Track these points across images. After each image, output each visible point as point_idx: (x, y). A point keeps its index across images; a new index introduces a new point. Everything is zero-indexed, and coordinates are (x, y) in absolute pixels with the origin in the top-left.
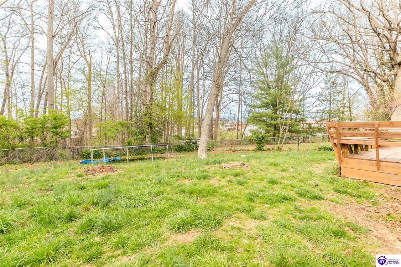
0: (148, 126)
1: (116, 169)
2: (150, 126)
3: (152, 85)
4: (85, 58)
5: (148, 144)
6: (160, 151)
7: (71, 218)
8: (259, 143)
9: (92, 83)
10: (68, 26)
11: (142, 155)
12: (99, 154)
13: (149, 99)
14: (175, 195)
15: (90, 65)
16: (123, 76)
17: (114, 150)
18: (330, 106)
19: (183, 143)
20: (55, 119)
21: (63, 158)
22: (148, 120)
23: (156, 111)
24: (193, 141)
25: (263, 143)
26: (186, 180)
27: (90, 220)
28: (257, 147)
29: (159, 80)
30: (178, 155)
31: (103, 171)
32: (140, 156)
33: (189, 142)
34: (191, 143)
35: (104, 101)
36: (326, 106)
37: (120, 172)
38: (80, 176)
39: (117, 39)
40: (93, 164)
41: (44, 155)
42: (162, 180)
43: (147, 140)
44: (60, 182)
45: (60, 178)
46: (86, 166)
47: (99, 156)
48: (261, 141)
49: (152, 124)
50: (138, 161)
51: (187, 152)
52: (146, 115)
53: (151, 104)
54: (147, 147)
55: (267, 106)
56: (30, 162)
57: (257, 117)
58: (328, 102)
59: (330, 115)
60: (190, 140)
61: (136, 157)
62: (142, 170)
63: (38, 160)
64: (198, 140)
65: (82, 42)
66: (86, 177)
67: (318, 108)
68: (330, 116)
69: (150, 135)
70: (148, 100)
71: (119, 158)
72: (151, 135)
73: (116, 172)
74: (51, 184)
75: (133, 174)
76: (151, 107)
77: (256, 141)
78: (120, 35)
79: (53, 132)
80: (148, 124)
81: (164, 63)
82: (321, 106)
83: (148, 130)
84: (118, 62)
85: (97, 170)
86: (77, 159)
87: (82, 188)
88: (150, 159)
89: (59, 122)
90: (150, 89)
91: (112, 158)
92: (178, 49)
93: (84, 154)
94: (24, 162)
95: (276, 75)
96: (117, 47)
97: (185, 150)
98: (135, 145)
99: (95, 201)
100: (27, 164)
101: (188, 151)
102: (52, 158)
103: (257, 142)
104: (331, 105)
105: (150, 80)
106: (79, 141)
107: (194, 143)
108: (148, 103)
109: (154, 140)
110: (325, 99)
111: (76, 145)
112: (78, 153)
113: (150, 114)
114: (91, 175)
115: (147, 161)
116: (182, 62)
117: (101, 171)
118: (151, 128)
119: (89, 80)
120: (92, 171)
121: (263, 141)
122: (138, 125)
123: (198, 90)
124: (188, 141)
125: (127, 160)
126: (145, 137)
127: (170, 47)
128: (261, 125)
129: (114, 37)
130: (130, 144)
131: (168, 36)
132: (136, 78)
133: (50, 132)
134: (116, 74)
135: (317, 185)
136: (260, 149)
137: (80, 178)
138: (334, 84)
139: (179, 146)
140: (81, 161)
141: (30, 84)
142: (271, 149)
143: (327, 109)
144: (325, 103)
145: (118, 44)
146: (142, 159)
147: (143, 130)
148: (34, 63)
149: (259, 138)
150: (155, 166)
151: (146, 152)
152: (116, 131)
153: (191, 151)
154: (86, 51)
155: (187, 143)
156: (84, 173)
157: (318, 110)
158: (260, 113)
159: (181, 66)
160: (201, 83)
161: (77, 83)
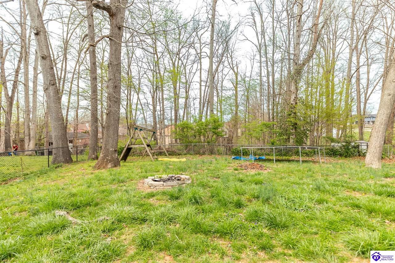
0: (293, 126)
1: (265, 168)
2: (295, 126)
3: (296, 83)
4: (233, 69)
5: (292, 146)
6: (306, 153)
7: (239, 205)
9: (239, 89)
10: (222, 46)
11: (286, 156)
12: (246, 152)
13: (294, 98)
14: (345, 209)
15: (236, 74)
16: (265, 79)
17: (258, 149)
19: (337, 146)
20: (215, 122)
21: (220, 154)
22: (292, 120)
23: (300, 110)
24: (353, 144)
26: (356, 193)
27: (256, 212)
29: (304, 76)
30: (332, 160)
31: (254, 168)
32: (284, 158)
33: (346, 146)
34: (350, 147)
35: (248, 104)
37: (270, 171)
38: (236, 170)
39: (260, 45)
40: (243, 161)
41: (207, 150)
42: (322, 188)
43: (291, 141)
44: (223, 172)
45: (222, 170)
46: (237, 161)
47: (246, 153)
49: (296, 124)
50: (285, 162)
51: (343, 158)
52: (290, 115)
53: (296, 103)
54: (291, 149)
56: (200, 154)
60: (348, 143)
61: (280, 158)
62: (292, 172)
63: (204, 153)
64: (360, 144)
65: (231, 56)
66: (241, 171)
69: (294, 136)
70: (292, 99)
71: (264, 157)
72: (296, 136)
73: (266, 171)
74: (217, 173)
75: (283, 175)
76: (295, 106)
78: (263, 40)
79: (213, 132)
80: (293, 125)
81: (310, 57)
83: (292, 131)
84: (261, 67)
85: (249, 167)
86: (229, 155)
87: (241, 181)
88: (298, 161)
89: (217, 124)
90: (294, 87)
91: (257, 157)
92: (327, 36)
93: (235, 151)
94: (197, 154)
96: (260, 52)
97: (341, 155)
98: (279, 146)
99: (256, 195)
100: (198, 155)
101: (346, 157)
102: (212, 152)
105: (295, 78)
106: (230, 140)
107: (354, 147)
108: (292, 103)
109: (300, 142)
111: (228, 143)
112: (230, 150)
113: (295, 113)
114: (245, 170)
115: (294, 163)
116: (332, 50)
117: (252, 167)
118: (296, 128)
119: (236, 88)
120: (245, 167)
122: (281, 126)
123: (358, 79)
124: (344, 144)
125: (273, 160)
126: (289, 138)
127: (319, 36)
129: (257, 44)
130: (273, 144)
131: (315, 25)
132: (277, 78)
133: (211, 132)
134: (259, 78)
137: (236, 172)
139: (332, 149)
140: (233, 157)
141: (199, 97)
145: (260, 50)
146: (289, 161)
147: (287, 130)
148: (201, 81)
150: (306, 169)
151: (290, 153)
152: (260, 131)
153: (350, 156)
154: (235, 63)
155: (344, 146)
156: (239, 168)
159: (331, 55)
160: (363, 70)
161: (228, 91)
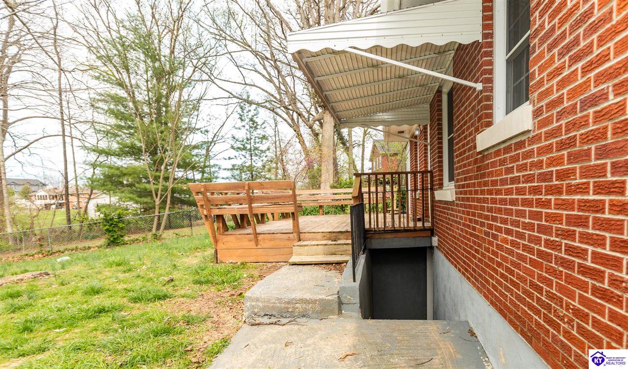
8: (111, 229)
18: (251, 159)
25: (122, 228)
28: (109, 239)
36: (245, 159)
48: (116, 226)
55: (134, 152)
57: (113, 175)
58: (248, 153)
59: (252, 173)
67: (234, 162)
68: (252, 176)
77: (105, 225)
82: (239, 158)
95: (148, 91)
103: (106, 228)
104: (253, 157)
110: (242, 147)
121: (121, 225)
128: (123, 192)
135: (172, 280)
136: (114, 242)
138: (254, 122)
142: (140, 238)
143: (247, 165)
144: (244, 152)
149: (111, 219)
157: (233, 166)
158: (118, 169)
